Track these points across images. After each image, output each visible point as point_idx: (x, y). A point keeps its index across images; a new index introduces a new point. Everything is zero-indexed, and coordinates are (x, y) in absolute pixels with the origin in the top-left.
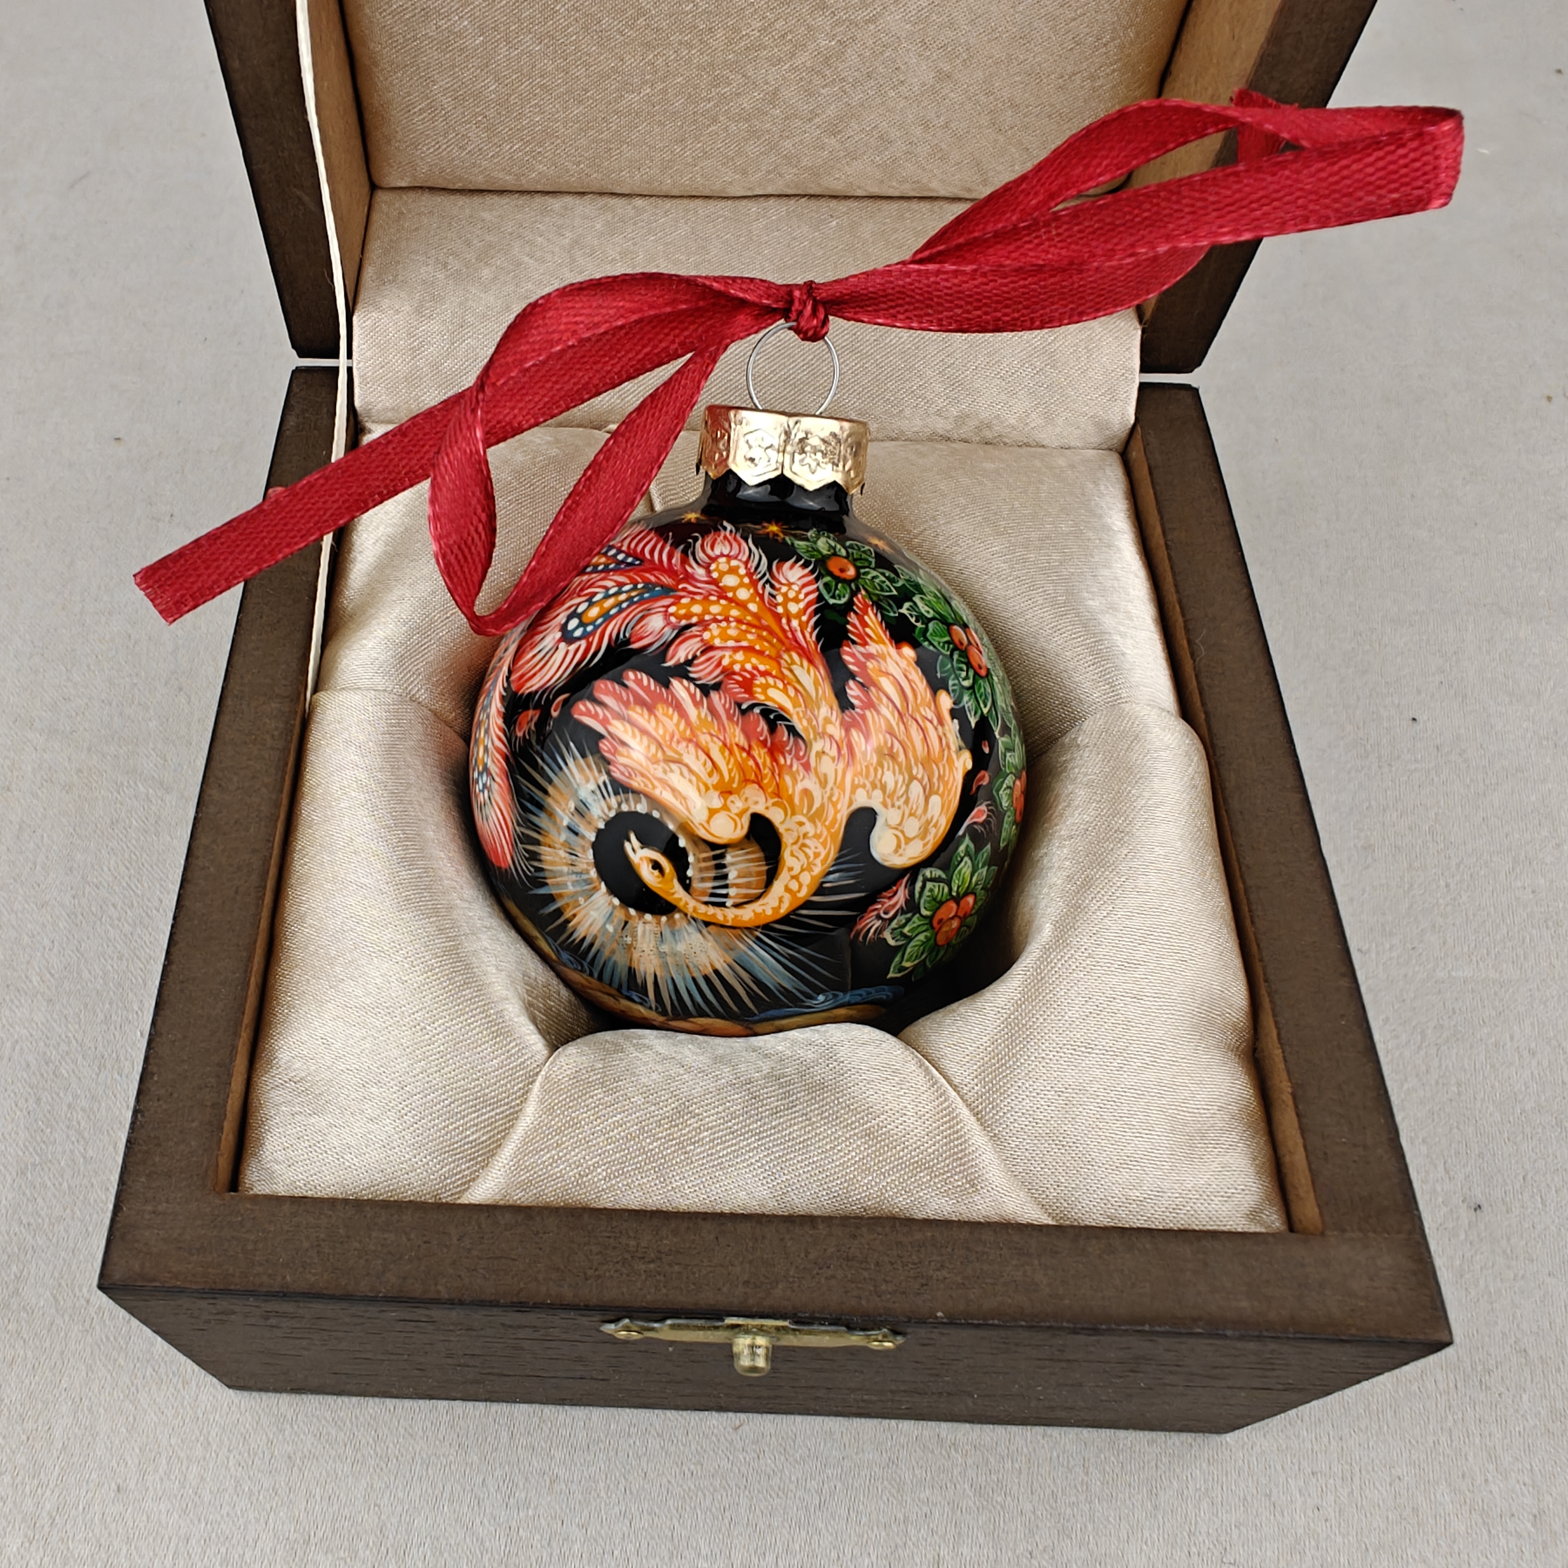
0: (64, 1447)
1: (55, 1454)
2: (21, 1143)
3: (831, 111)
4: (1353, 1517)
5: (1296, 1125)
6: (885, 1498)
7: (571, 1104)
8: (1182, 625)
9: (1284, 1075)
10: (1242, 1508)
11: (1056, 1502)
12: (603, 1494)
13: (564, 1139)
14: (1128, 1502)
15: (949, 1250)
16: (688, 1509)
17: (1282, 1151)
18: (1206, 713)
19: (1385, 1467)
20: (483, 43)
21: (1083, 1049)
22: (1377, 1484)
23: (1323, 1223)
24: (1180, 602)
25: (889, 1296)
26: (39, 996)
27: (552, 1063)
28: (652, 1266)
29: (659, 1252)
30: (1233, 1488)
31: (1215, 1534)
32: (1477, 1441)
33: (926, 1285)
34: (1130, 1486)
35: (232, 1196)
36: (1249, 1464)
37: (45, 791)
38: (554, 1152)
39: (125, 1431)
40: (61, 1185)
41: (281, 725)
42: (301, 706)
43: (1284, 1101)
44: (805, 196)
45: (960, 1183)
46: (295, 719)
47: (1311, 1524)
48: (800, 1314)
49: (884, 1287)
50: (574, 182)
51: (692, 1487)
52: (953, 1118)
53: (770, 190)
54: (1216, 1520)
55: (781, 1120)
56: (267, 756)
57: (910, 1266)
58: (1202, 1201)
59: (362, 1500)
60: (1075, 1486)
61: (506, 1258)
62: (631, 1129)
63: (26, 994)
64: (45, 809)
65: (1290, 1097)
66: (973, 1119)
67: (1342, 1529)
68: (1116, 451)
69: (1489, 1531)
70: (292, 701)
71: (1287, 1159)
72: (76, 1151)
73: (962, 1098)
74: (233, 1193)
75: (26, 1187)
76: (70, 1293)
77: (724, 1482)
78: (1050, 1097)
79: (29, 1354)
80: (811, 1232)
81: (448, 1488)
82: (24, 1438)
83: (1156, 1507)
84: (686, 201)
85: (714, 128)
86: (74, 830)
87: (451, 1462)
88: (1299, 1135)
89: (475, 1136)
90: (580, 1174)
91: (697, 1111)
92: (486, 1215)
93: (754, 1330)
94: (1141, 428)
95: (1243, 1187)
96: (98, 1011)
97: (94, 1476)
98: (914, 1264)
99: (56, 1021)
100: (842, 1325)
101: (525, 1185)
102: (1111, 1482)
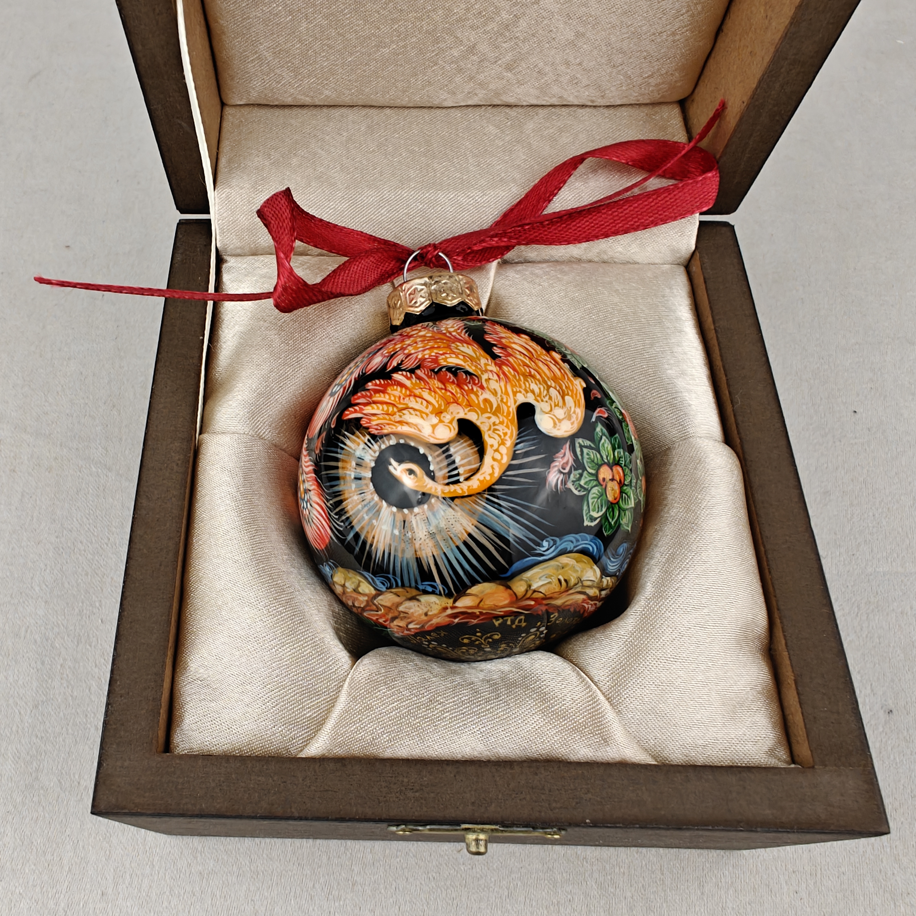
0: (70, 870)
1: (65, 874)
2: (34, 689)
3: (508, 57)
4: (817, 897)
5: (797, 699)
6: (546, 891)
7: (367, 696)
8: (725, 381)
9: (789, 668)
10: (752, 893)
11: (645, 891)
12: (383, 891)
13: (364, 717)
14: (687, 891)
15: (593, 781)
16: (432, 899)
17: (787, 712)
18: (740, 439)
19: (835, 867)
20: (291, 20)
21: (672, 659)
22: (831, 878)
23: (813, 761)
24: (724, 367)
25: (557, 810)
26: (40, 599)
27: (355, 670)
28: (417, 794)
29: (421, 785)
30: (747, 881)
31: (737, 908)
32: (888, 850)
33: (580, 803)
34: (688, 881)
35: (168, 756)
36: (756, 867)
37: (35, 471)
38: (358, 725)
39: (104, 860)
40: (59, 713)
41: (182, 457)
42: (193, 444)
43: (789, 684)
44: (490, 106)
45: (598, 740)
46: (190, 453)
47: (792, 901)
48: (506, 822)
49: (554, 805)
50: (347, 100)
51: (434, 886)
52: (595, 702)
53: (469, 103)
54: (737, 899)
55: (492, 706)
56: (174, 477)
57: (570, 791)
58: (740, 745)
59: (244, 897)
60: (656, 882)
61: (332, 791)
62: (403, 712)
63: (32, 598)
64: (37, 483)
65: (793, 682)
66: (607, 702)
67: (810, 904)
68: (683, 265)
69: (895, 903)
70: (188, 441)
71: (790, 717)
72: (67, 693)
73: (599, 689)
74: (168, 754)
75: (39, 714)
76: (68, 779)
77: (452, 883)
78: (652, 688)
79: (47, 815)
80: (510, 771)
81: (293, 890)
82: (46, 865)
83: (702, 894)
84: (417, 110)
85: (436, 67)
86: (55, 495)
87: (294, 874)
88: (798, 706)
89: (309, 714)
90: (373, 738)
91: (442, 701)
92: (319, 764)
93: (479, 831)
94: (699, 253)
95: (764, 736)
96: (75, 608)
97: (88, 886)
98: (571, 790)
99: (50, 614)
100: (530, 827)
101: (340, 745)
102: (676, 879)
